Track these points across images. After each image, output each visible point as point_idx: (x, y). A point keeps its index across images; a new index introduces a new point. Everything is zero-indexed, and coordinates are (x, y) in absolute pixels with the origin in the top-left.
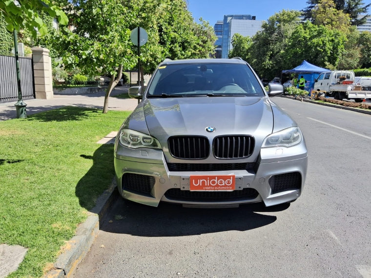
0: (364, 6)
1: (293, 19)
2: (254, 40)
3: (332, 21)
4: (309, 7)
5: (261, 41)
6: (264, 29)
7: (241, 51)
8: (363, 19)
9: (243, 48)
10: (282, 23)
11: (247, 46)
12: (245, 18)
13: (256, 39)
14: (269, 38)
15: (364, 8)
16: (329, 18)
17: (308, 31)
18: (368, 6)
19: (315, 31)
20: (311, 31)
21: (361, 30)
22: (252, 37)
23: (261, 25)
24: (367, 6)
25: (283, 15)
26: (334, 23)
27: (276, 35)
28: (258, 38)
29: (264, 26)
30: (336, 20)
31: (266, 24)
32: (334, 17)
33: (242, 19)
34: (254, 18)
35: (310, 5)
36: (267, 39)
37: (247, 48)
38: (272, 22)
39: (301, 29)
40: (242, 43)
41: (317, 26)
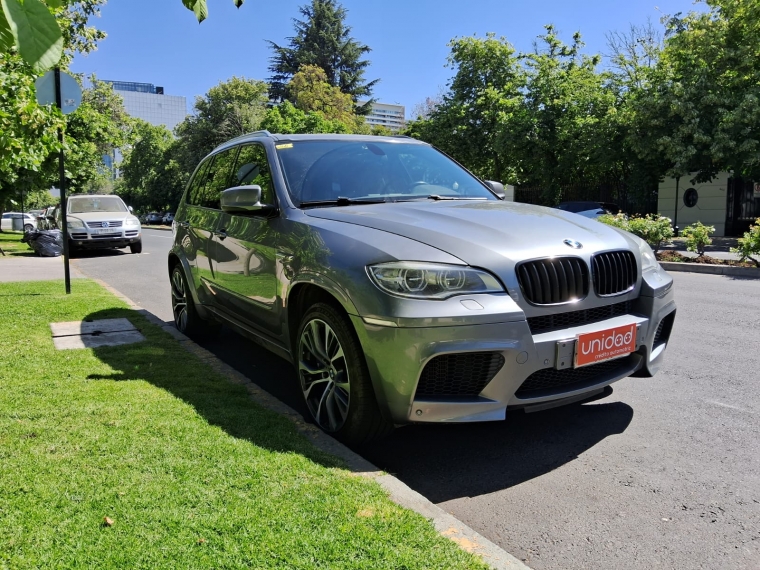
0: (365, 84)
1: (255, 96)
2: (179, 132)
3: (325, 104)
4: (275, 78)
5: (198, 136)
6: (201, 112)
7: (151, 155)
8: (366, 105)
9: (156, 148)
10: (236, 102)
11: (163, 145)
12: (140, 89)
13: (185, 131)
14: (214, 131)
15: (366, 87)
16: (321, 100)
17: (289, 120)
18: (371, 84)
19: (302, 120)
20: (295, 120)
21: (375, 123)
22: (177, 127)
23: (194, 103)
24: (369, 85)
25: (236, 87)
26: (327, 108)
27: (228, 125)
28: (188, 129)
29: (201, 106)
30: (331, 104)
31: (204, 103)
32: (328, 98)
33: (135, 90)
34: (160, 90)
35: (275, 74)
36: (210, 132)
37: (164, 149)
38: (215, 98)
39: (276, 115)
40: (152, 138)
41: (302, 112)
